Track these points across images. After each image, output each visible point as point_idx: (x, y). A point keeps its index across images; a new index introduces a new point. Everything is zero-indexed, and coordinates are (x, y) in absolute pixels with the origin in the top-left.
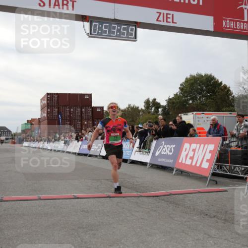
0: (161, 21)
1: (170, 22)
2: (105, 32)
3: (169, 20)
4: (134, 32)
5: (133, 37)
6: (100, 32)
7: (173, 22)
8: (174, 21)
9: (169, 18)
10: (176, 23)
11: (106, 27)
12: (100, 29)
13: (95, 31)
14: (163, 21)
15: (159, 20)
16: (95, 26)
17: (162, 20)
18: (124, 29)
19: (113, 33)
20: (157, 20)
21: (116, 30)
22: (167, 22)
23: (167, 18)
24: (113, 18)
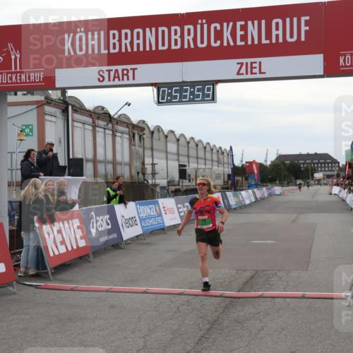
0: (243, 74)
1: (256, 73)
2: (176, 97)
3: (254, 71)
4: (211, 93)
5: (210, 98)
6: (169, 98)
7: (260, 73)
8: (262, 71)
9: (255, 68)
10: (265, 73)
11: (176, 91)
12: (170, 94)
13: (163, 98)
14: (247, 73)
15: (241, 72)
16: (164, 91)
17: (245, 72)
18: (198, 90)
19: (185, 97)
20: (238, 74)
21: (188, 94)
22: (252, 73)
23: (252, 68)
24: (181, 81)
